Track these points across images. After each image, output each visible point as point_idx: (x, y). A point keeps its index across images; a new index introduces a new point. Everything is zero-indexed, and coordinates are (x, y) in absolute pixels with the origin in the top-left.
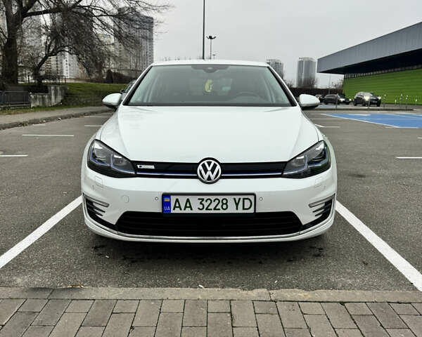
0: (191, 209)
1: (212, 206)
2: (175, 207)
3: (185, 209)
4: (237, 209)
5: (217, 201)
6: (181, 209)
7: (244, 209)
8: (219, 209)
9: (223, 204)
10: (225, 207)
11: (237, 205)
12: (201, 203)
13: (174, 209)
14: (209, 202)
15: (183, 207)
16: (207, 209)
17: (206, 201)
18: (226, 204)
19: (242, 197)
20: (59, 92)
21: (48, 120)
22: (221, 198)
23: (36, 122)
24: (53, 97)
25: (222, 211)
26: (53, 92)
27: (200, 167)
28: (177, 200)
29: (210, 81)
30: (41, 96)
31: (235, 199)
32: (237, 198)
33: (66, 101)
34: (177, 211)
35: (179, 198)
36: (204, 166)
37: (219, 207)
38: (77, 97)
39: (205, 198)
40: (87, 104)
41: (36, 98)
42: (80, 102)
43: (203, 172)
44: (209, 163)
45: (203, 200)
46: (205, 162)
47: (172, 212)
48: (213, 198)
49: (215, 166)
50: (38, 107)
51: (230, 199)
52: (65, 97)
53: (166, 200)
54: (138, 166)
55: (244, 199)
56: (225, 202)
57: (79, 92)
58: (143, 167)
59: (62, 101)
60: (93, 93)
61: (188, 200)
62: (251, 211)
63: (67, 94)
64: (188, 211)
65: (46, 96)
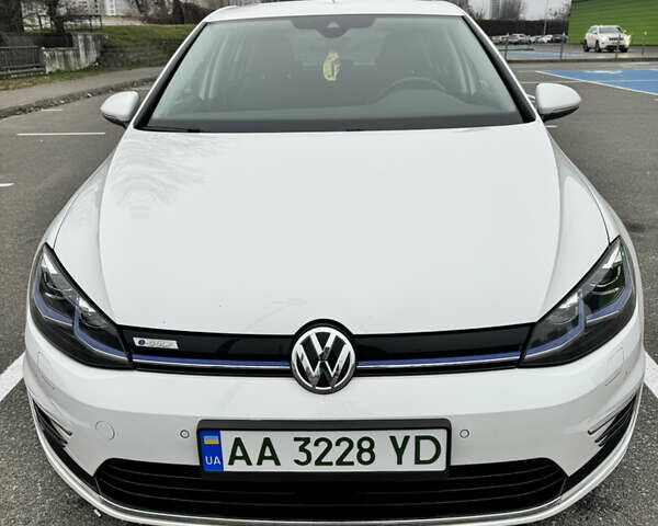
0: (278, 463)
1: (333, 456)
2: (233, 458)
3: (260, 463)
4: (400, 462)
5: (345, 445)
6: (249, 463)
7: (418, 461)
8: (352, 463)
9: (362, 450)
10: (366, 457)
11: (400, 452)
12: (302, 449)
13: (231, 463)
14: (323, 445)
15: (254, 458)
16: (318, 462)
17: (316, 444)
18: (370, 450)
19: (413, 434)
20: (92, 45)
21: (69, 99)
22: (355, 436)
23: (47, 104)
24: (82, 53)
25: (358, 468)
26: (81, 45)
27: (298, 349)
28: (238, 442)
29: (334, 56)
30: (60, 53)
31: (393, 439)
32: (400, 435)
33: (105, 60)
34: (240, 466)
35: (244, 436)
36: (307, 344)
37: (352, 456)
38: (121, 52)
39: (314, 436)
40: (138, 64)
41: (53, 57)
42: (127, 61)
43: (306, 363)
44: (323, 338)
45: (307, 441)
46: (312, 334)
47: (227, 468)
48: (333, 436)
49: (339, 344)
50: (58, 71)
51: (381, 439)
52: (102, 53)
53: (209, 440)
54: (136, 341)
55: (418, 439)
56: (366, 445)
57: (125, 43)
58: (149, 343)
59: (98, 60)
60: (149, 43)
61: (267, 442)
62: (439, 466)
63: (105, 47)
64: (268, 467)
65: (71, 53)
